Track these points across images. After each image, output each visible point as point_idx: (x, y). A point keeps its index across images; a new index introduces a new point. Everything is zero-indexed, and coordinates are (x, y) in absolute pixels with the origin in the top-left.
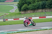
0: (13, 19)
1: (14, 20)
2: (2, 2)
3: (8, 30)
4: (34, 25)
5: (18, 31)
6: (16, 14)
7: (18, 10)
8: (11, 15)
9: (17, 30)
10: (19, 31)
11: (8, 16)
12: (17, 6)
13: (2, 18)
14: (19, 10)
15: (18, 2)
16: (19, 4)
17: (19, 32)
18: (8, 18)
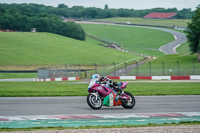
0: (169, 78)
1: (173, 78)
2: (136, 16)
3: (152, 114)
4: (129, 104)
5: (185, 119)
6: (179, 61)
7: (189, 49)
8: (163, 63)
9: (183, 113)
10: (189, 120)
11: (153, 65)
12: (185, 35)
13: (134, 71)
14: (190, 46)
15: (190, 21)
16: (194, 27)
17: (189, 122)
18: (153, 71)
